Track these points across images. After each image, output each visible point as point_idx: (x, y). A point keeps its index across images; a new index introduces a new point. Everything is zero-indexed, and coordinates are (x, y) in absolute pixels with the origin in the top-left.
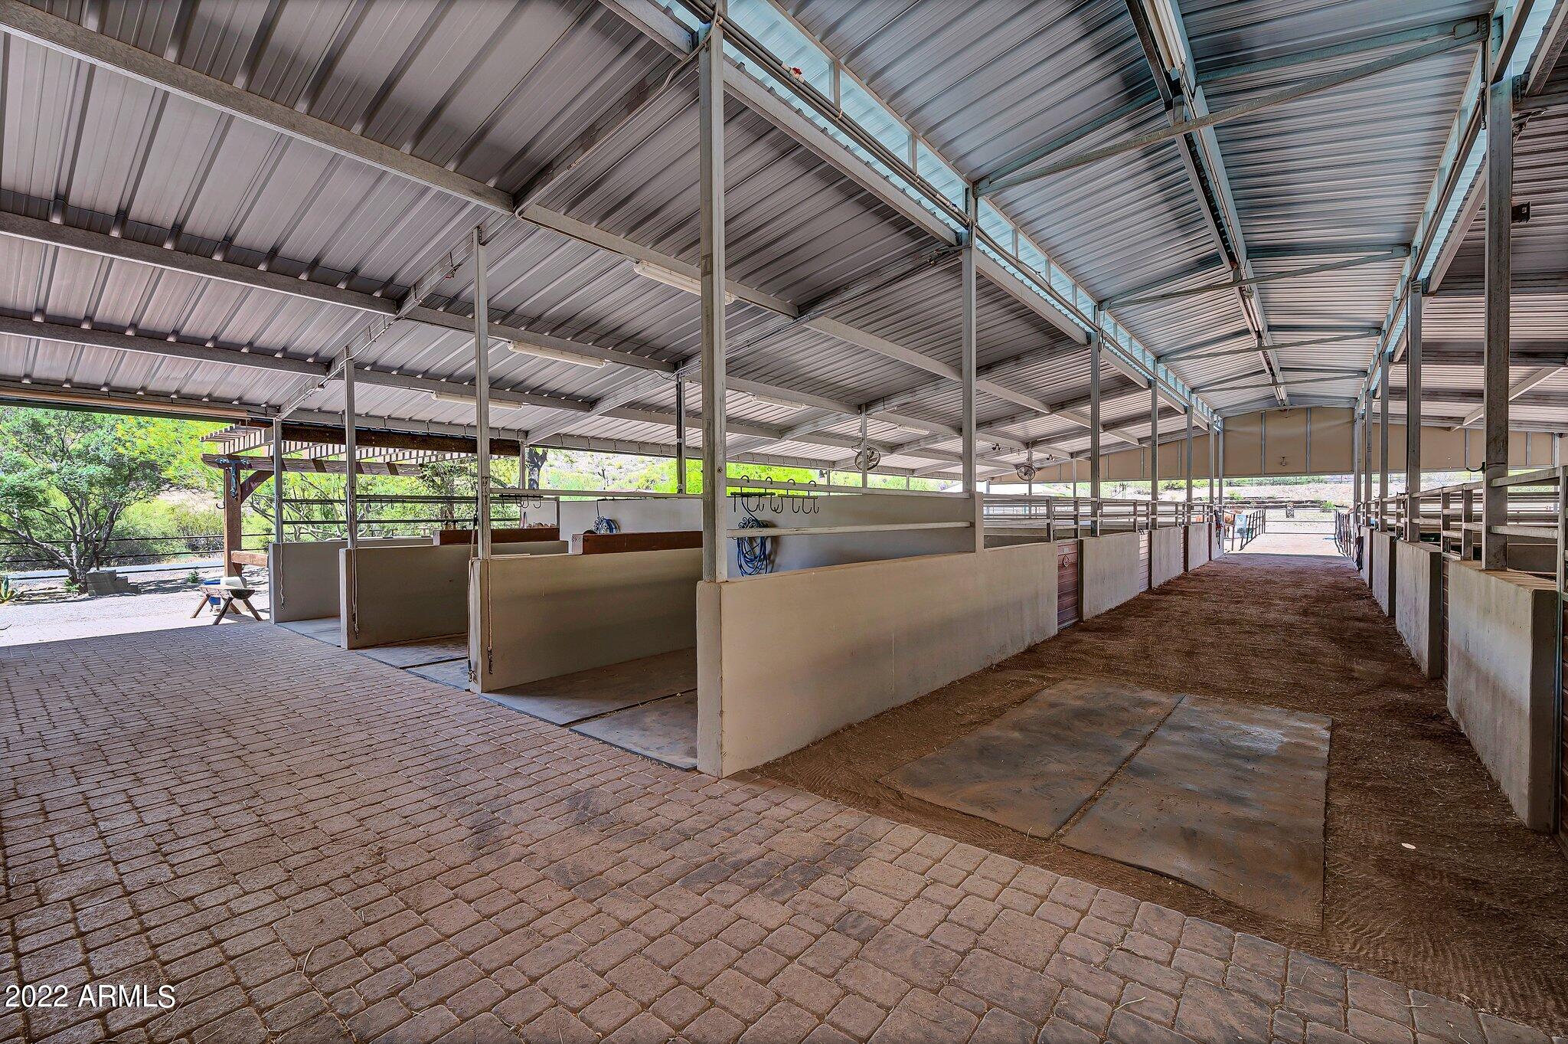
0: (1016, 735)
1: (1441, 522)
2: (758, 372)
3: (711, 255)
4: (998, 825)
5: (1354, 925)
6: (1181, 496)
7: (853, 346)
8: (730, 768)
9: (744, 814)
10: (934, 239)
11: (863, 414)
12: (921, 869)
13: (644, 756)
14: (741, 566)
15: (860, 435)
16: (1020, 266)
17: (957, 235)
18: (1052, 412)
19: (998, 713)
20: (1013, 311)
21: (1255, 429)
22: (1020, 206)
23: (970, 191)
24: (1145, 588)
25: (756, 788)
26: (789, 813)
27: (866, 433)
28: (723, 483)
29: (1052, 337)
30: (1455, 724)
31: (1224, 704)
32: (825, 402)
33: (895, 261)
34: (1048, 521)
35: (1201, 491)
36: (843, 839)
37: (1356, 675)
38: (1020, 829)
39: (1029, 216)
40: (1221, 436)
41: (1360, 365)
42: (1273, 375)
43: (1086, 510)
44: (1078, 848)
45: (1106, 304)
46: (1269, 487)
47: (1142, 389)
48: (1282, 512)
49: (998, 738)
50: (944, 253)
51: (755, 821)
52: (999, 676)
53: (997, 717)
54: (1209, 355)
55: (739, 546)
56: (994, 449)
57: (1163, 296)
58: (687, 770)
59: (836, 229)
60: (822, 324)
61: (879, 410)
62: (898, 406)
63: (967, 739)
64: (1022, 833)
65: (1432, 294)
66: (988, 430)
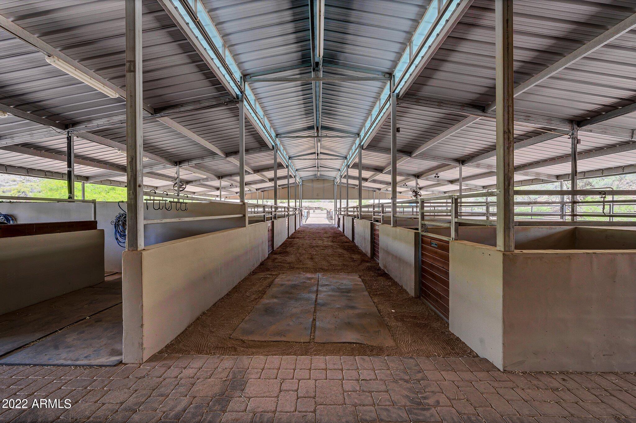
0: (275, 300)
1: (373, 213)
2: (123, 138)
3: (134, 62)
4: (289, 342)
5: (402, 341)
6: (286, 205)
7: (180, 134)
8: (147, 355)
9: (167, 381)
10: (228, 94)
11: (178, 166)
12: (274, 376)
13: (76, 366)
14: (117, 239)
15: (176, 176)
16: (257, 114)
17: (237, 95)
18: (254, 173)
19: (264, 292)
20: (250, 132)
21: (310, 184)
22: (259, 91)
23: (243, 78)
24: (287, 237)
25: (168, 362)
26: (195, 371)
27: (179, 174)
28: (141, 193)
29: (261, 145)
30: (384, 271)
31: (331, 274)
32: (158, 158)
33: (208, 99)
34: (264, 214)
35: (292, 203)
36: (231, 375)
37: (355, 259)
38: (298, 341)
39: (261, 96)
40: (301, 186)
41: (339, 168)
42: (318, 168)
43: (273, 209)
44: (322, 342)
45: (279, 136)
46: (308, 203)
47: (285, 168)
48: (312, 210)
49: (268, 303)
50: (231, 101)
51: (176, 383)
52: (256, 276)
53: (264, 294)
54: (304, 159)
55: (115, 228)
56: (231, 186)
57: (297, 137)
58: (115, 366)
59: (183, 76)
60: (165, 120)
61: (185, 165)
62: (195, 164)
63: (257, 306)
64: (300, 343)
65: (364, 149)
66: (229, 178)
